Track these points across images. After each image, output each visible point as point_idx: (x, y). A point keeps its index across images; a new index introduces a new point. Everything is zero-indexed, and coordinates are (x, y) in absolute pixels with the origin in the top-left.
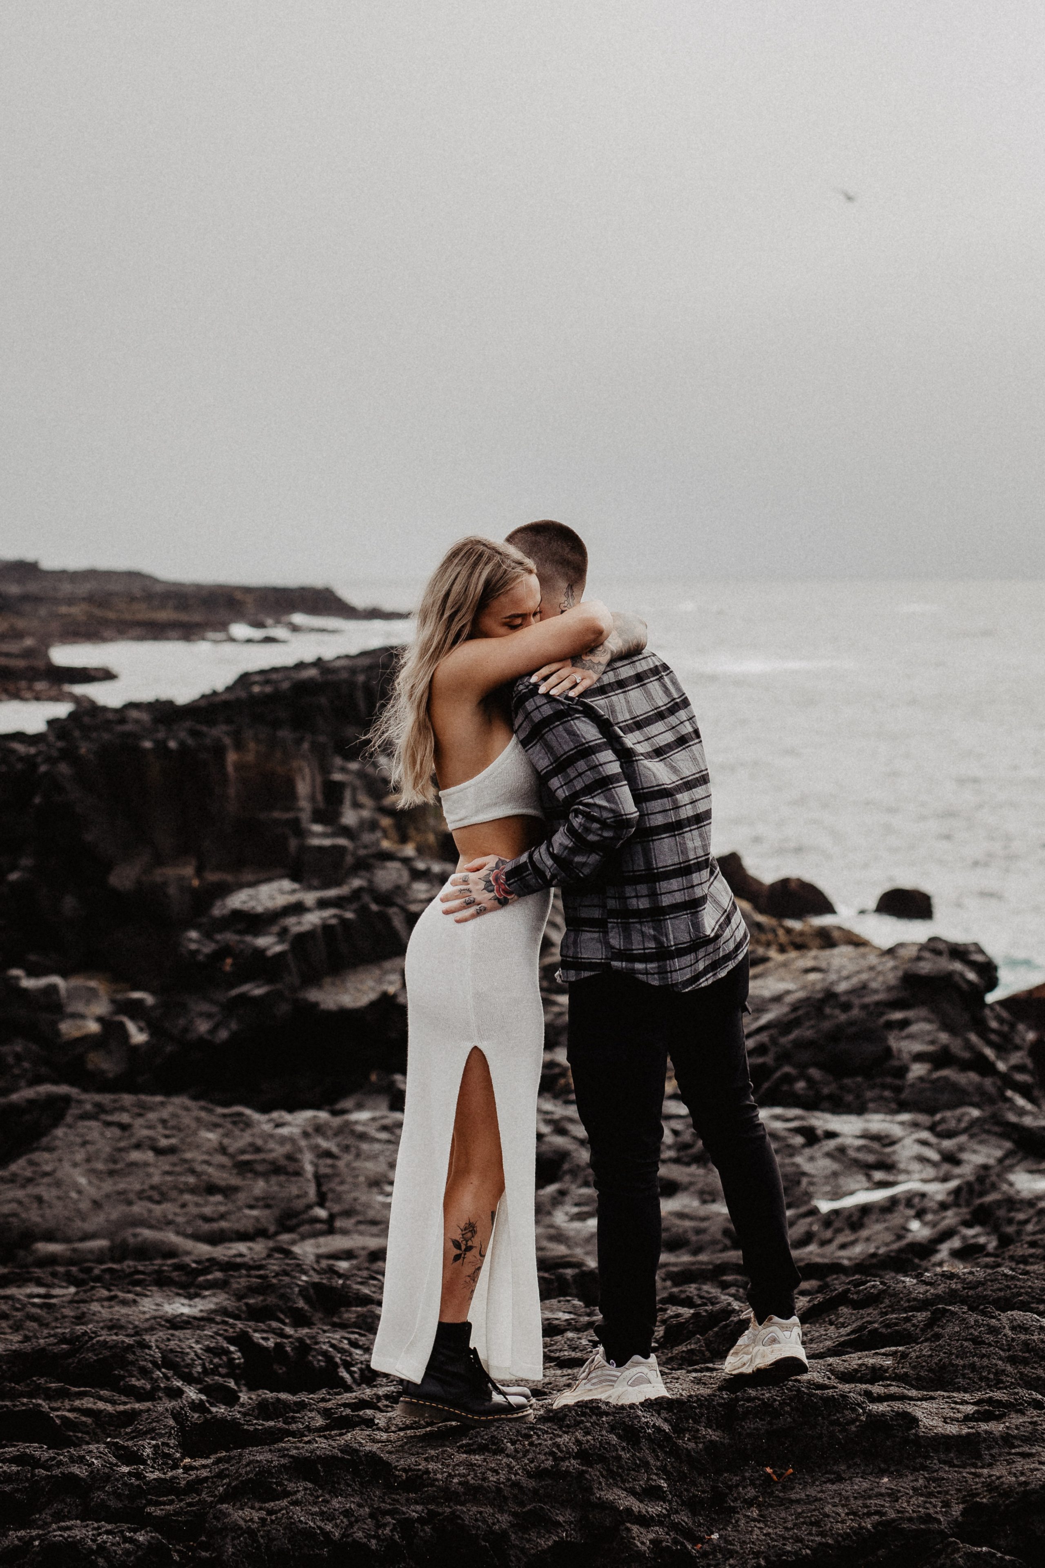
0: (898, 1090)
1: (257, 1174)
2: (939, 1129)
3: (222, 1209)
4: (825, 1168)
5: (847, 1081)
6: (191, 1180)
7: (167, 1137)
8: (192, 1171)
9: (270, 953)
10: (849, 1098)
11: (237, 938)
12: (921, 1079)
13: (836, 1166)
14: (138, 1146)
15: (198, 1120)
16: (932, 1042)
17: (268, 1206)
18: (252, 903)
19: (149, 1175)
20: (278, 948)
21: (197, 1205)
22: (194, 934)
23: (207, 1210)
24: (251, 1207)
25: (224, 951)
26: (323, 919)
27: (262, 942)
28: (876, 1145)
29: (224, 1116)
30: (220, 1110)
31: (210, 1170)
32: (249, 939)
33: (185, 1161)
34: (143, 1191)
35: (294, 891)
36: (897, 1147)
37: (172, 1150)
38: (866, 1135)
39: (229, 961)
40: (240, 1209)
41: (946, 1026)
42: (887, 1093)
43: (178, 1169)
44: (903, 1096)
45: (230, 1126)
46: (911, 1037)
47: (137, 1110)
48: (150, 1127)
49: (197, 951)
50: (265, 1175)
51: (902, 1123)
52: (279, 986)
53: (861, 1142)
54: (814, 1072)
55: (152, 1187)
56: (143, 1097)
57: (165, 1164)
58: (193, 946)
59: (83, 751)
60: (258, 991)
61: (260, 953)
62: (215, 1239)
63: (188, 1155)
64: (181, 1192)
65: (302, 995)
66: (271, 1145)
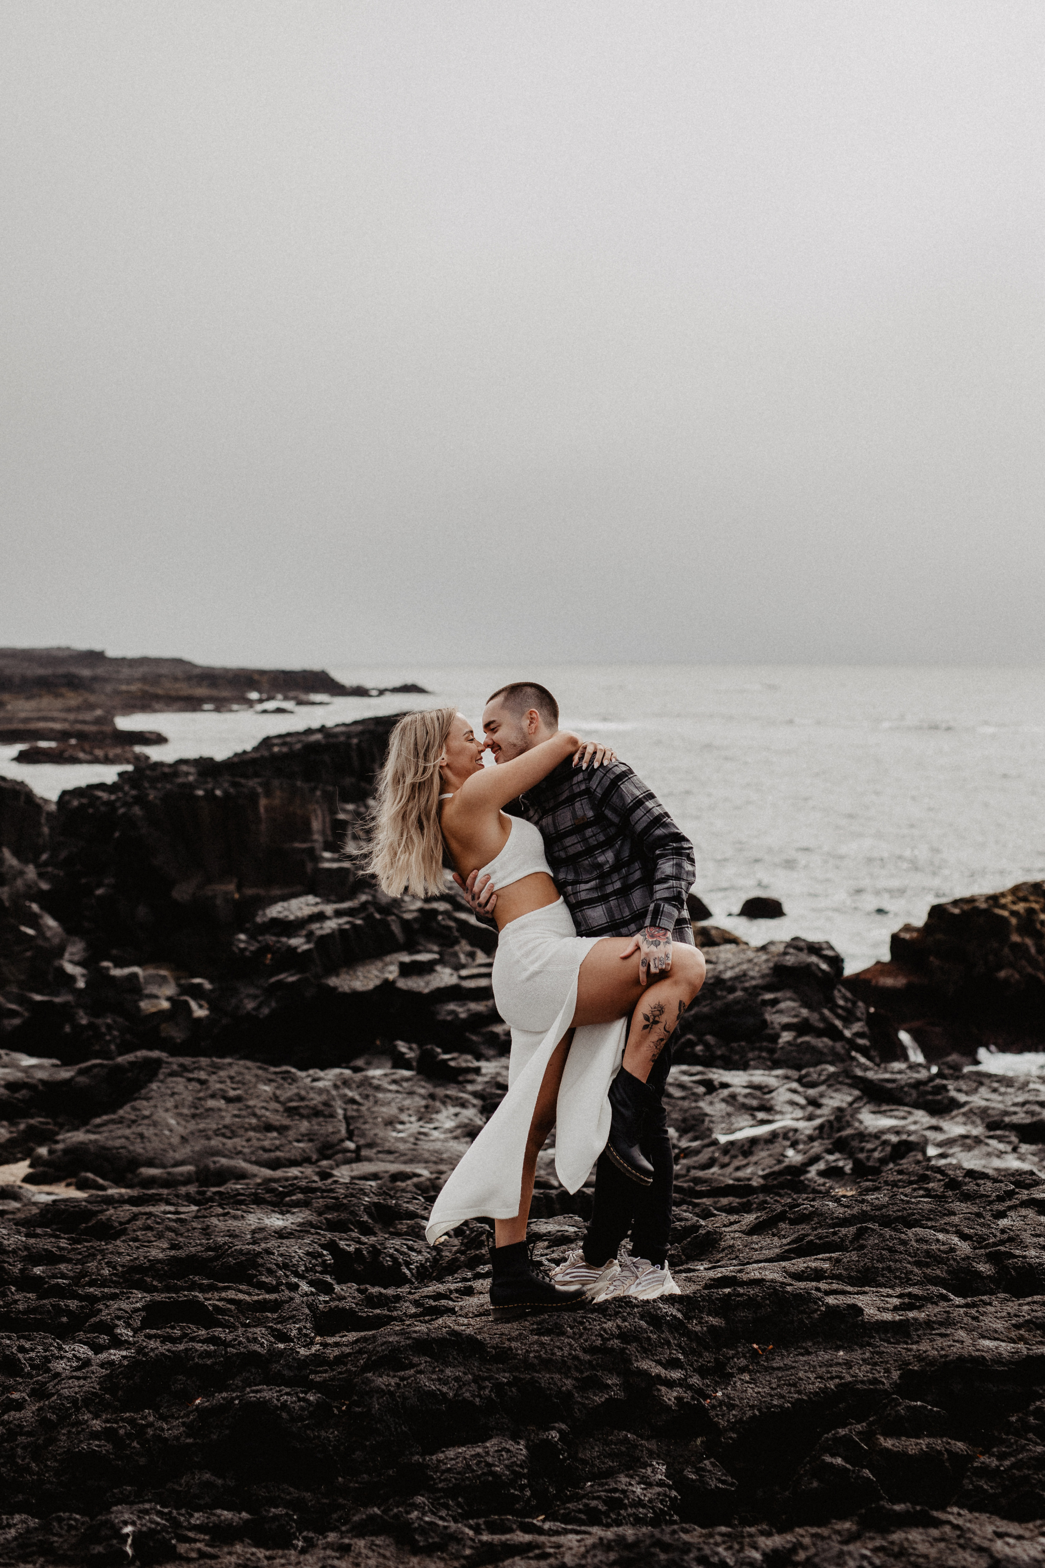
0: (772, 1051)
1: (302, 1116)
2: (805, 1080)
3: (277, 1142)
4: (721, 1110)
5: (735, 1045)
6: (254, 1121)
7: (234, 1089)
8: (255, 1115)
9: (299, 950)
10: (736, 1057)
11: (274, 938)
12: (789, 1043)
13: (730, 1109)
14: (213, 1096)
15: (257, 1076)
16: (796, 1016)
17: (311, 1140)
18: (286, 913)
19: (222, 1118)
20: (306, 947)
21: (259, 1139)
22: (242, 937)
23: (267, 1143)
24: (298, 1141)
25: (265, 949)
26: (340, 925)
27: (294, 942)
28: (758, 1093)
29: (276, 1073)
30: (273, 1069)
31: (268, 1114)
32: (284, 939)
33: (248, 1107)
34: (219, 1129)
35: (317, 904)
36: (774, 1094)
37: (238, 1099)
38: (751, 1086)
39: (269, 956)
40: (290, 1142)
41: (806, 1004)
42: (764, 1054)
43: (244, 1113)
44: (776, 1056)
45: (280, 1081)
46: (780, 1012)
47: (210, 1069)
48: (221, 1082)
49: (245, 949)
50: (308, 1117)
51: (777, 1077)
52: (308, 975)
53: (748, 1091)
54: (709, 1038)
55: (225, 1127)
56: (215, 1059)
57: (233, 1109)
58: (242, 945)
59: (151, 797)
60: (291, 979)
61: (293, 950)
62: (275, 1165)
63: (251, 1103)
64: (247, 1130)
65: (324, 981)
66: (312, 1095)
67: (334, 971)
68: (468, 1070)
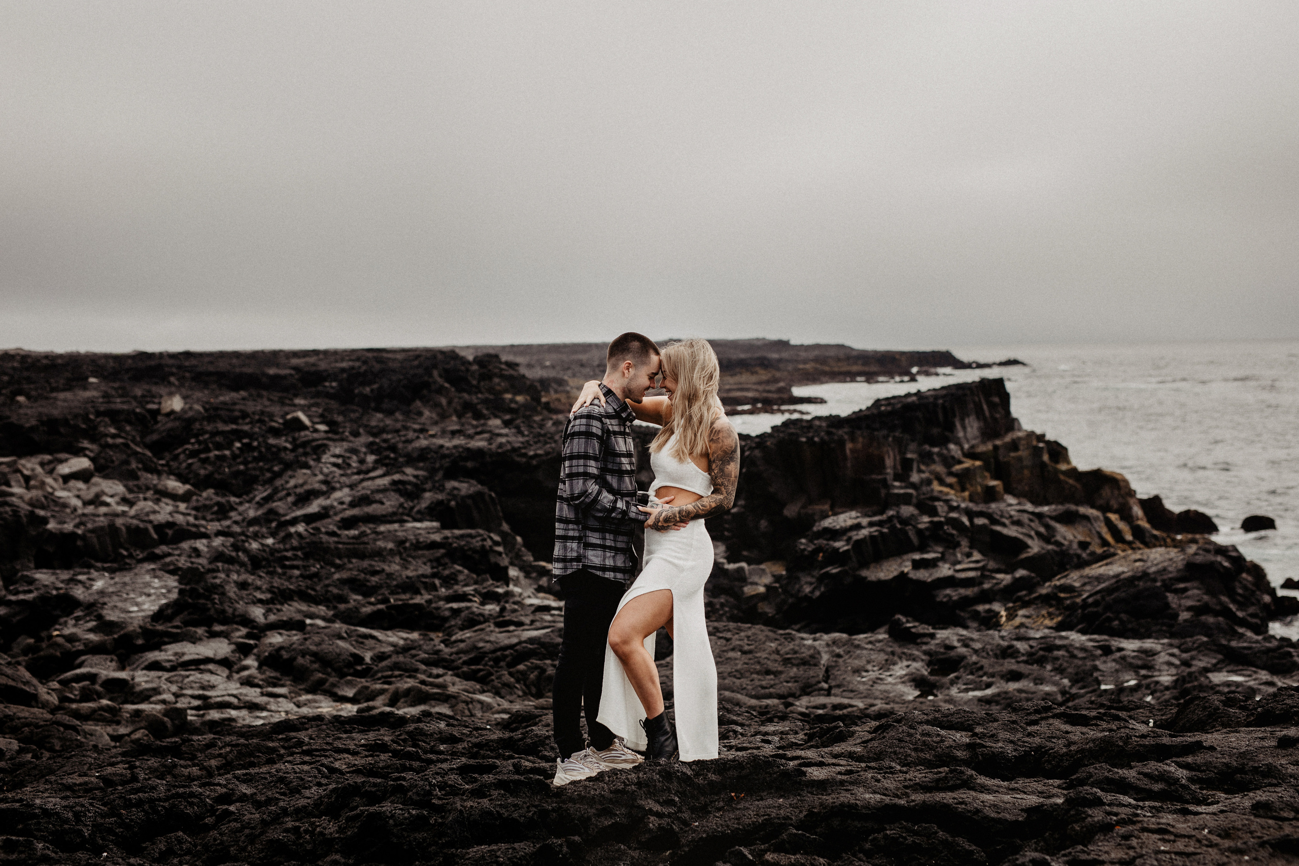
0: (1169, 627)
1: (793, 665)
2: (1183, 647)
3: (772, 683)
4: (1111, 668)
5: (1145, 621)
6: (758, 667)
7: (749, 645)
8: (759, 663)
9: (840, 550)
11: (825, 542)
12: (1184, 621)
13: (1117, 667)
14: (734, 648)
15: (767, 636)
16: (1198, 601)
18: (834, 524)
19: (736, 664)
20: (846, 548)
21: (759, 680)
22: (803, 541)
23: (764, 683)
24: (786, 682)
25: (819, 549)
26: (870, 533)
27: (837, 544)
28: (1143, 656)
29: (781, 635)
30: (781, 632)
31: (769, 662)
32: (831, 543)
33: (756, 658)
34: (732, 672)
35: (857, 518)
36: (1156, 657)
37: (750, 652)
38: (1141, 651)
39: (821, 555)
40: (781, 683)
41: (1210, 592)
42: (1161, 628)
43: (751, 662)
45: (783, 640)
46: (1185, 597)
48: (740, 640)
49: (804, 550)
50: (797, 665)
51: (1163, 644)
52: (847, 568)
53: (1135, 654)
56: (739, 624)
57: (746, 659)
58: (802, 547)
60: (835, 571)
61: (837, 549)
63: (758, 655)
64: (752, 673)
65: (858, 573)
66: (803, 650)
67: (865, 565)
68: (925, 635)
